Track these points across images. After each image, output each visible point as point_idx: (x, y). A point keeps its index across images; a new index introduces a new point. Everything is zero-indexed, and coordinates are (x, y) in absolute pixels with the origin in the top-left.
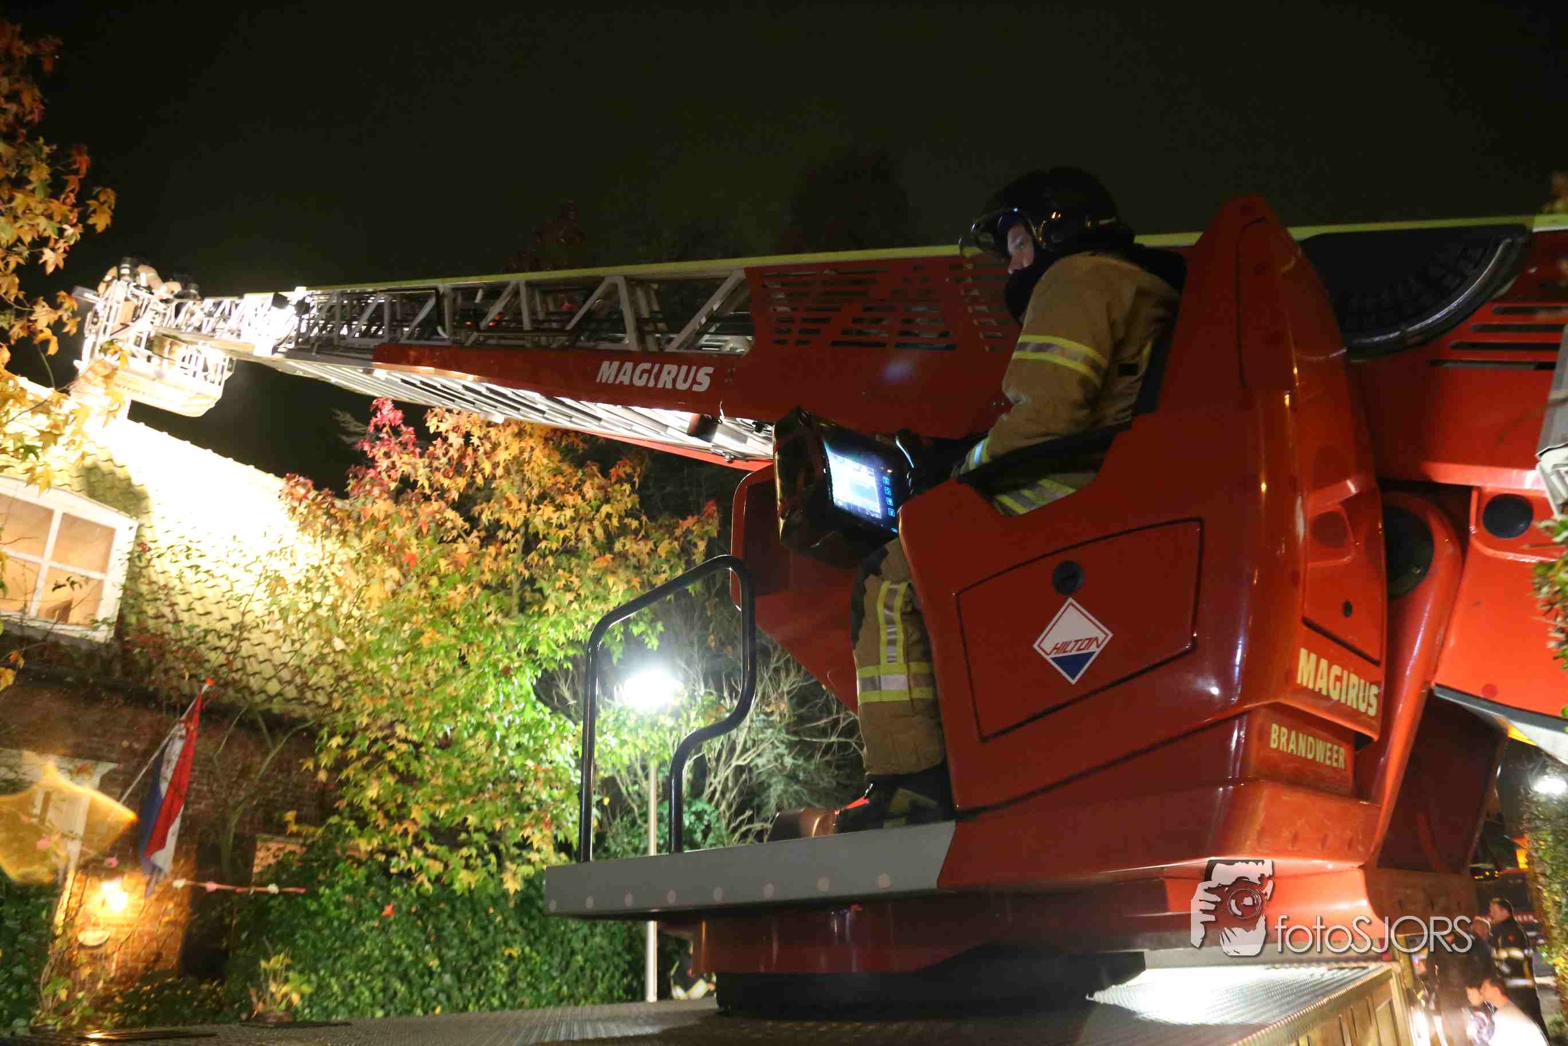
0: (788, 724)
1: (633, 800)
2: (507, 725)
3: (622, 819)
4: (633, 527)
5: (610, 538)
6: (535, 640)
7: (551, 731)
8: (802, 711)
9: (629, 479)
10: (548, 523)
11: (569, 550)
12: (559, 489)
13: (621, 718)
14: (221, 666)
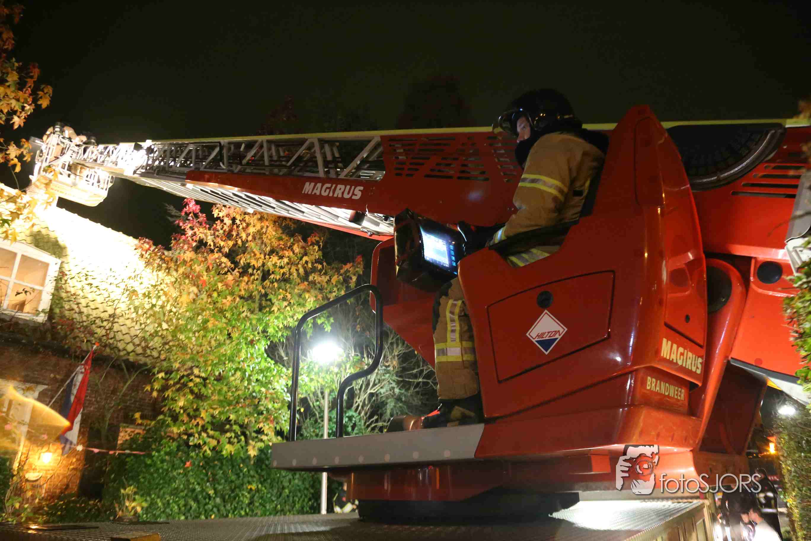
0: (397, 372)
1: (316, 410)
2: (251, 369)
3: (310, 419)
4: (319, 268)
5: (307, 274)
6: (267, 325)
7: (274, 373)
8: (404, 365)
9: (317, 243)
10: (275, 265)
11: (285, 280)
12: (281, 248)
13: (311, 367)
14: (103, 336)
